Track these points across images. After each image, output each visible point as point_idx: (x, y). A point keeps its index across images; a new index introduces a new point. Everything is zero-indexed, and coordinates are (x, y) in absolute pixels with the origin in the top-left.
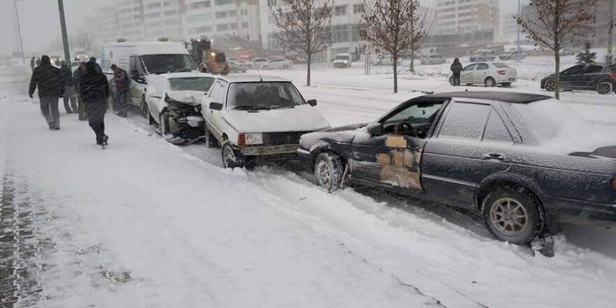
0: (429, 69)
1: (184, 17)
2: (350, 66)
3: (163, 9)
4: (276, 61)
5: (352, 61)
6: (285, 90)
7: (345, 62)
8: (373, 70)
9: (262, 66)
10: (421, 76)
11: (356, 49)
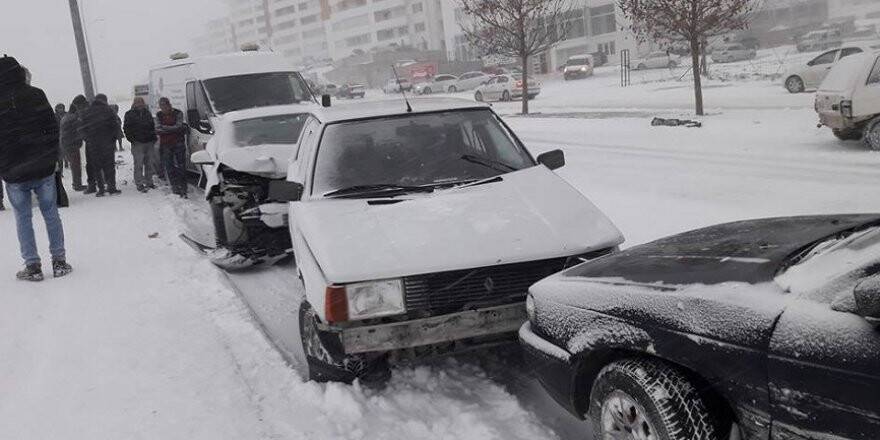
0: (734, 68)
1: (328, 24)
2: (591, 75)
3: (298, 15)
4: (467, 77)
5: (595, 66)
6: (475, 128)
7: (584, 68)
8: (635, 77)
9: (446, 88)
10: (723, 81)
11: (600, 46)
